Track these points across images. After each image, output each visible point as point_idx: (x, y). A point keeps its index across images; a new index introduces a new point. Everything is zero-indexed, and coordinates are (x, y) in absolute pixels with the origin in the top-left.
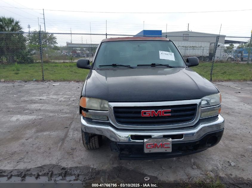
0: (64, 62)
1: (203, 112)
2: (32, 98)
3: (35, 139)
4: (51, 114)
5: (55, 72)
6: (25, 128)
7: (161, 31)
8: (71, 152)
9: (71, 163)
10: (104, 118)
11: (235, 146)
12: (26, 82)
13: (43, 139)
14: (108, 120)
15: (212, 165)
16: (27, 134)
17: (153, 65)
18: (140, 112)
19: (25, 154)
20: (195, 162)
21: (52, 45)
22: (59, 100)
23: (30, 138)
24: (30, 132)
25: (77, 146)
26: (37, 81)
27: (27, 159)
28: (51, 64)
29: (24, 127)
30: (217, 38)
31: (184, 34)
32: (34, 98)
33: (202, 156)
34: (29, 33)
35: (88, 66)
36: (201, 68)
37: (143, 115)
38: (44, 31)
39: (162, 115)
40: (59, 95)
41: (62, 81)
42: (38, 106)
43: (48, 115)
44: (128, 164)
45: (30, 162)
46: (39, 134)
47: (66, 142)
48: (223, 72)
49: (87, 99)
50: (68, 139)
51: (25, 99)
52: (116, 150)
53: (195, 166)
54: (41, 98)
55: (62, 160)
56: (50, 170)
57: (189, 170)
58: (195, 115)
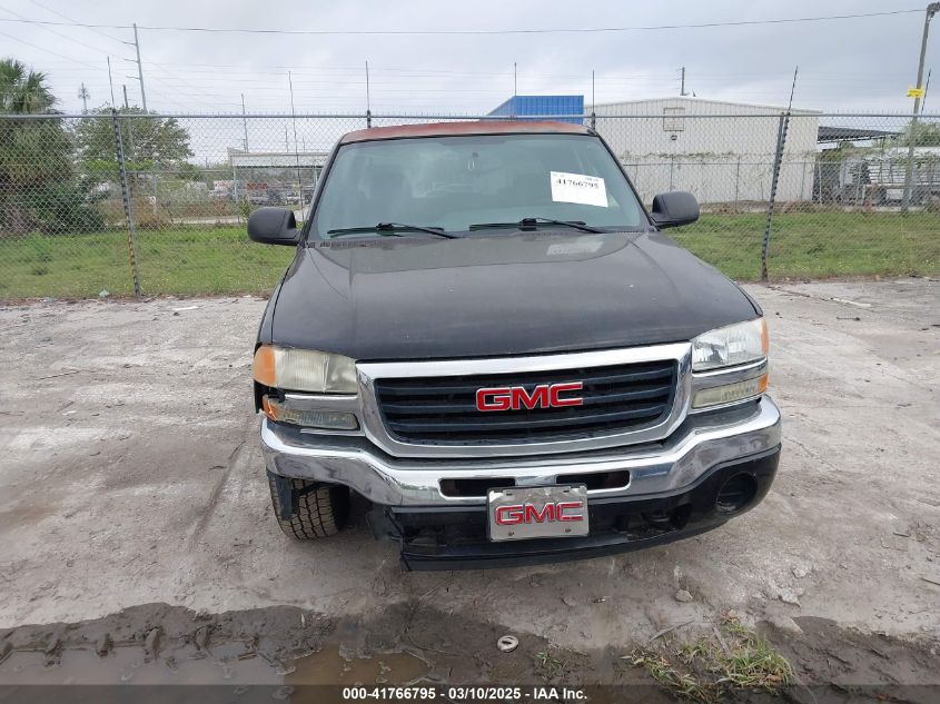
0: (219, 226)
1: (701, 387)
2: (94, 361)
3: (101, 513)
4: (165, 420)
5: (184, 262)
6: (64, 474)
7: (582, 97)
8: (232, 558)
9: (231, 596)
10: (345, 423)
11: (836, 516)
12: (72, 302)
13: (131, 513)
14: (358, 428)
15: (747, 587)
16: (69, 494)
17: (529, 225)
18: (470, 397)
19: (61, 567)
20: (685, 577)
21: (173, 161)
22: (195, 366)
23: (79, 510)
24: (82, 490)
25: (257, 533)
26: (112, 297)
27: (71, 585)
28: (169, 234)
29: (59, 470)
30: (782, 120)
31: (665, 109)
32: (101, 362)
33: (714, 555)
34: (86, 118)
35: (290, 234)
36: (732, 233)
37: (481, 406)
38: (142, 108)
39: (549, 402)
40: (194, 346)
41: (209, 295)
42: (114, 392)
43: (150, 423)
44: (443, 592)
45: (78, 597)
46: (117, 494)
47: (214, 519)
48: (813, 246)
49: (279, 354)
50: (222, 508)
51: (68, 364)
52: (390, 534)
53: (687, 593)
54: (127, 360)
55: (197, 587)
56: (153, 624)
57: (665, 608)
58: (669, 401)
